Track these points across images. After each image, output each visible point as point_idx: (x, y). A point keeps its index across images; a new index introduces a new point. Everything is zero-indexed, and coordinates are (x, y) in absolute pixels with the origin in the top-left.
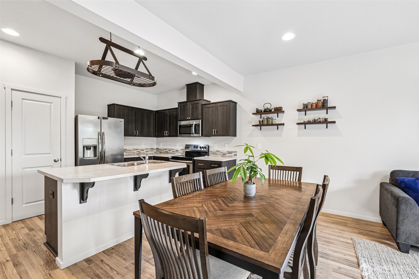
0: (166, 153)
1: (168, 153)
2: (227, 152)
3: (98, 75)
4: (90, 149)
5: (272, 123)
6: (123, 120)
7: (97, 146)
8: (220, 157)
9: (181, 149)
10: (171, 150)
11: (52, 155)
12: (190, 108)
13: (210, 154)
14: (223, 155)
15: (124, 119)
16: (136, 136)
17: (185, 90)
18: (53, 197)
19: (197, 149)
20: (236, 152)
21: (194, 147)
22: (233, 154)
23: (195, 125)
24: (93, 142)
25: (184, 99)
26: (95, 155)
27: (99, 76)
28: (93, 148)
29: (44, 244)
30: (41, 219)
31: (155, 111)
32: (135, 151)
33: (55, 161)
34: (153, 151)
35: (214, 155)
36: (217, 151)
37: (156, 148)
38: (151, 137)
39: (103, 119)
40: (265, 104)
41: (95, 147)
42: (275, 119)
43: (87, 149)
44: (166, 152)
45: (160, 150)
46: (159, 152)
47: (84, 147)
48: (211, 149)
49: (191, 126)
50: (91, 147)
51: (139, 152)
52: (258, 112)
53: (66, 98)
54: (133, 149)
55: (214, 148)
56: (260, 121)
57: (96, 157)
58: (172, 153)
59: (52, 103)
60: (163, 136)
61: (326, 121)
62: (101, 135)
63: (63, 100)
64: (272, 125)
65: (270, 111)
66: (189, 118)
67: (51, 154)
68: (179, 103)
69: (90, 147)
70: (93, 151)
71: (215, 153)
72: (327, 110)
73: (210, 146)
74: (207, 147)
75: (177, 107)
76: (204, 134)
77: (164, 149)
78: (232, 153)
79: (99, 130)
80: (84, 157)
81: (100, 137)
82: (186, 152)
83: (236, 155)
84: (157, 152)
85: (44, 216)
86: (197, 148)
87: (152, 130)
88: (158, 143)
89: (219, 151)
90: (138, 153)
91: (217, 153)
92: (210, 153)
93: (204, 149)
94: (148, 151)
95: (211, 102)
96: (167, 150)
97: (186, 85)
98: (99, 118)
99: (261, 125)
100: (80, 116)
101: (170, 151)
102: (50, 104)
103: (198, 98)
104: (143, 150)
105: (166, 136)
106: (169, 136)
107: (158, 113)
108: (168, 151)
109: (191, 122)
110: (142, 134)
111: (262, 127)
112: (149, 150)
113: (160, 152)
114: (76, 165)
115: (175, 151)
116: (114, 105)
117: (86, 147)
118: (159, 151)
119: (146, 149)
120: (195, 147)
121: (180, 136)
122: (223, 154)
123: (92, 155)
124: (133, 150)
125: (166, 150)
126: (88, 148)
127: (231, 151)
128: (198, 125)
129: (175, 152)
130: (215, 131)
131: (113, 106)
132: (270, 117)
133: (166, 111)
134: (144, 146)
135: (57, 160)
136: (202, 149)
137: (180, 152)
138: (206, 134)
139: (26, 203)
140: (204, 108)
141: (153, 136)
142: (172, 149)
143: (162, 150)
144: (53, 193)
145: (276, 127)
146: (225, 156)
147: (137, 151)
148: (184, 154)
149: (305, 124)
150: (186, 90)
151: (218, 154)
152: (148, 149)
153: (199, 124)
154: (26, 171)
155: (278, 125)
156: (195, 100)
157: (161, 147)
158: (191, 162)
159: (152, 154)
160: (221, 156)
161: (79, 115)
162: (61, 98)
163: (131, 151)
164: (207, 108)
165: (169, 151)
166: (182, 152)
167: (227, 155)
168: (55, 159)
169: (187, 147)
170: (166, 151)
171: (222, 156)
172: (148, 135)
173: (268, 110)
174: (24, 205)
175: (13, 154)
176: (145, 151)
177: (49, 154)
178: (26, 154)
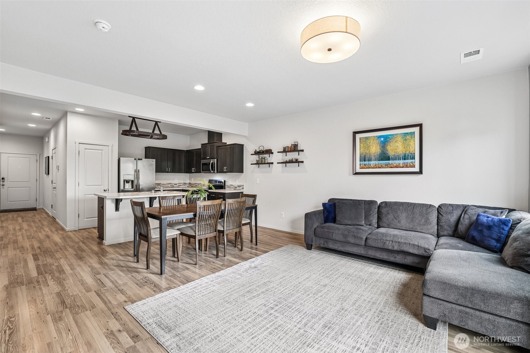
2: (237, 185)
4: (129, 182)
5: (264, 162)
6: (154, 160)
8: (233, 190)
11: (102, 186)
12: (209, 149)
13: (227, 187)
18: (102, 209)
19: (216, 184)
20: (243, 186)
22: (241, 187)
23: (212, 163)
24: (131, 178)
25: (206, 141)
26: (132, 187)
29: (97, 238)
30: (95, 229)
31: (186, 151)
32: (169, 185)
33: (105, 191)
34: (186, 185)
35: (229, 189)
36: (230, 185)
37: (189, 182)
39: (139, 160)
40: (260, 146)
41: (132, 181)
42: (267, 159)
43: (126, 183)
45: (192, 184)
46: (191, 186)
47: (124, 181)
48: (227, 184)
49: (209, 164)
52: (256, 153)
53: (112, 146)
54: (167, 183)
55: (229, 182)
56: (257, 161)
57: (133, 188)
59: (103, 150)
61: (297, 161)
62: (137, 172)
63: (110, 147)
64: (265, 164)
65: (263, 152)
66: (208, 157)
68: (202, 144)
69: (129, 181)
70: (131, 184)
71: (229, 187)
72: (299, 152)
73: (226, 181)
74: (224, 182)
75: (201, 147)
76: (219, 170)
79: (136, 168)
80: (124, 188)
81: (136, 173)
83: (243, 188)
84: (189, 186)
85: (97, 228)
86: (216, 182)
87: (183, 167)
88: (190, 179)
89: (232, 185)
90: (172, 187)
91: (231, 187)
92: (226, 186)
93: (221, 184)
94: (181, 186)
95: (227, 144)
96: (197, 185)
98: (135, 159)
99: (258, 163)
102: (101, 151)
103: (215, 141)
104: (176, 184)
106: (196, 172)
107: (188, 152)
110: (174, 170)
111: (260, 165)
112: (182, 184)
114: (119, 192)
115: (202, 185)
117: (126, 181)
119: (179, 183)
122: (235, 188)
123: (131, 187)
126: (128, 182)
127: (240, 185)
128: (214, 163)
130: (225, 168)
131: (148, 148)
132: (264, 157)
133: (193, 151)
134: (177, 181)
135: (106, 190)
137: (206, 186)
138: (220, 171)
139: (87, 218)
140: (218, 149)
141: (184, 172)
142: (200, 184)
144: (102, 206)
145: (268, 165)
147: (171, 185)
149: (286, 162)
152: (181, 183)
155: (269, 163)
156: (213, 142)
157: (193, 182)
159: (185, 187)
161: (121, 158)
162: (108, 146)
163: (166, 185)
164: (220, 149)
167: (238, 188)
169: (210, 181)
172: (180, 171)
173: (261, 152)
174: (85, 219)
175: (79, 185)
176: (178, 185)
177: (101, 185)
178: (87, 186)
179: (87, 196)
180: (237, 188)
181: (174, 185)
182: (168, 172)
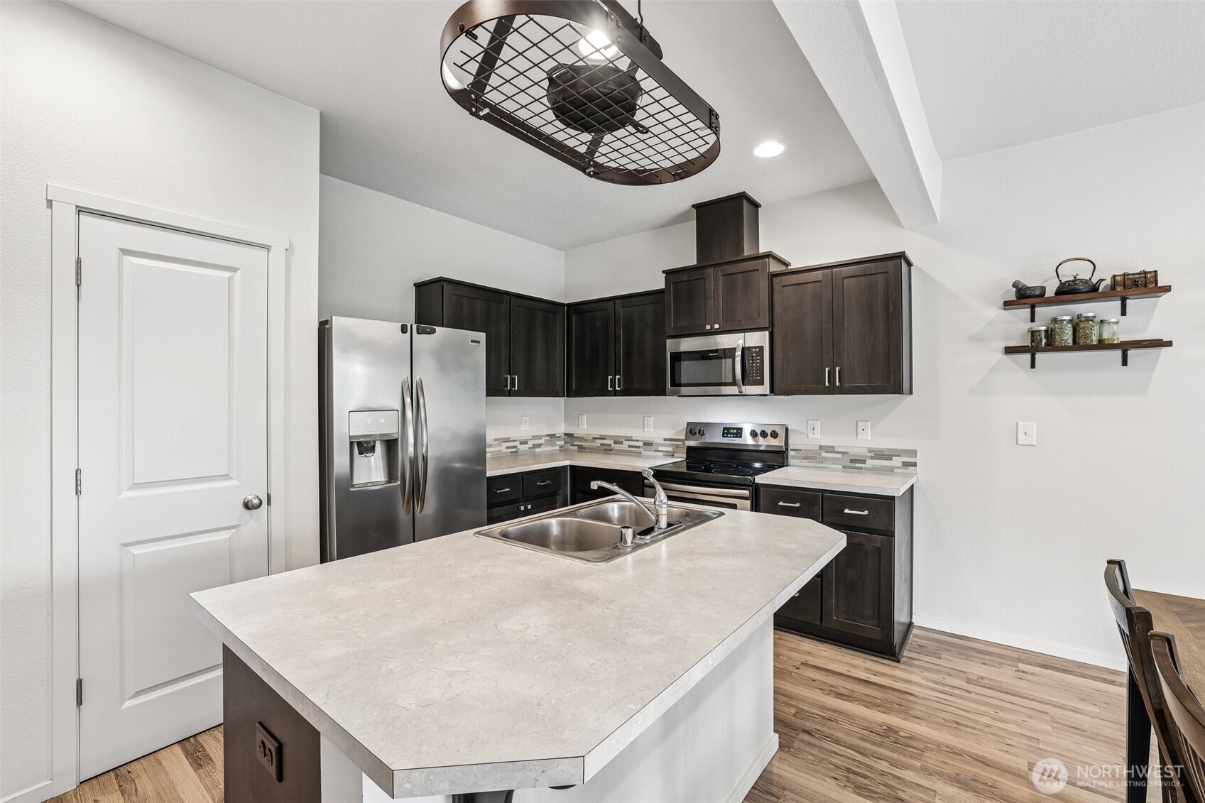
0: (605, 450)
1: (611, 450)
2: (869, 451)
3: (474, 110)
4: (372, 449)
5: (1100, 341)
6: (481, 336)
7: (397, 440)
8: (836, 470)
9: (665, 440)
10: (625, 442)
11: (234, 482)
12: (716, 290)
13: (794, 457)
14: (852, 465)
15: (485, 334)
16: (510, 396)
17: (692, 225)
19: (737, 441)
20: (913, 453)
21: (724, 433)
22: (897, 461)
23: (743, 349)
25: (687, 256)
26: (393, 476)
27: (476, 115)
28: (384, 445)
31: (569, 305)
32: (500, 446)
33: (247, 506)
34: (554, 445)
35: (811, 464)
36: (820, 446)
37: (564, 432)
38: (557, 395)
39: (418, 333)
40: (1065, 262)
41: (391, 445)
42: (1117, 323)
43: (361, 453)
44: (604, 447)
45: (580, 439)
46: (576, 448)
47: (351, 444)
49: (729, 353)
50: (374, 442)
51: (514, 450)
52: (1025, 297)
53: (291, 250)
54: (495, 440)
55: (811, 435)
56: (1033, 333)
57: (397, 481)
58: (631, 452)
59: (235, 270)
60: (603, 392)
62: (413, 393)
63: (277, 256)
64: (1102, 345)
65: (1095, 289)
66: (717, 326)
67: (233, 479)
68: (668, 273)
69: (371, 444)
70: (385, 458)
71: (811, 457)
73: (794, 428)
74: (782, 434)
75: (662, 286)
77: (594, 438)
78: (894, 458)
79: (406, 376)
80: (351, 484)
81: (408, 401)
82: (689, 449)
83: (914, 465)
84: (569, 446)
86: (738, 434)
87: (559, 372)
88: (567, 417)
89: (830, 449)
90: (511, 452)
91: (824, 454)
92: (791, 453)
93: (767, 442)
94: (539, 446)
96: (611, 442)
97: (693, 206)
98: (404, 329)
100: (338, 323)
101: (621, 443)
102: (227, 274)
103: (747, 252)
104: (524, 442)
105: (615, 393)
106: (627, 392)
107: (579, 310)
108: (610, 445)
109: (725, 341)
110: (530, 389)
111: (1039, 356)
112: (542, 441)
113: (581, 448)
115: (641, 444)
116: (442, 283)
117: (359, 444)
118: (576, 443)
119: (534, 438)
120: (731, 434)
121: (673, 394)
122: (852, 461)
123: (382, 475)
124: (497, 442)
125: (605, 439)
126: (363, 446)
127: (888, 450)
128: (755, 352)
129: (639, 447)
130: (832, 374)
131: (437, 286)
132: (1091, 315)
133: (611, 303)
134: (527, 428)
135: (256, 501)
136: (761, 441)
137: (660, 449)
139: (138, 693)
140: (776, 287)
141: (560, 391)
142: (628, 439)
143: (586, 441)
145: (1118, 354)
146: (861, 468)
147: (508, 448)
148: (681, 457)
150: (694, 223)
151: (826, 459)
152: (539, 437)
153: (761, 348)
154: (134, 554)
155: (1125, 347)
156: (735, 259)
157: (584, 429)
158: (746, 493)
160: (841, 467)
161: (333, 319)
162: (268, 248)
164: (791, 287)
165: (615, 443)
166: (670, 449)
167: (870, 463)
168: (250, 498)
169: (694, 430)
170: (601, 444)
171: (844, 467)
172: (548, 390)
174: (128, 704)
175: (83, 488)
176: (530, 444)
177: (226, 477)
178: (137, 486)
179: (137, 550)
180: (864, 462)
181: (517, 444)
182: (510, 394)
